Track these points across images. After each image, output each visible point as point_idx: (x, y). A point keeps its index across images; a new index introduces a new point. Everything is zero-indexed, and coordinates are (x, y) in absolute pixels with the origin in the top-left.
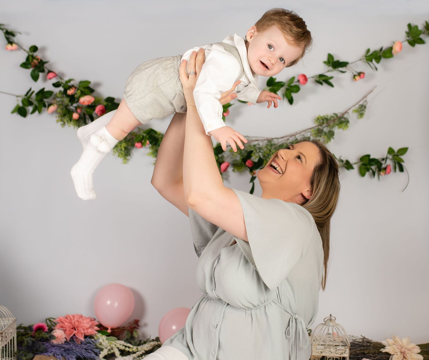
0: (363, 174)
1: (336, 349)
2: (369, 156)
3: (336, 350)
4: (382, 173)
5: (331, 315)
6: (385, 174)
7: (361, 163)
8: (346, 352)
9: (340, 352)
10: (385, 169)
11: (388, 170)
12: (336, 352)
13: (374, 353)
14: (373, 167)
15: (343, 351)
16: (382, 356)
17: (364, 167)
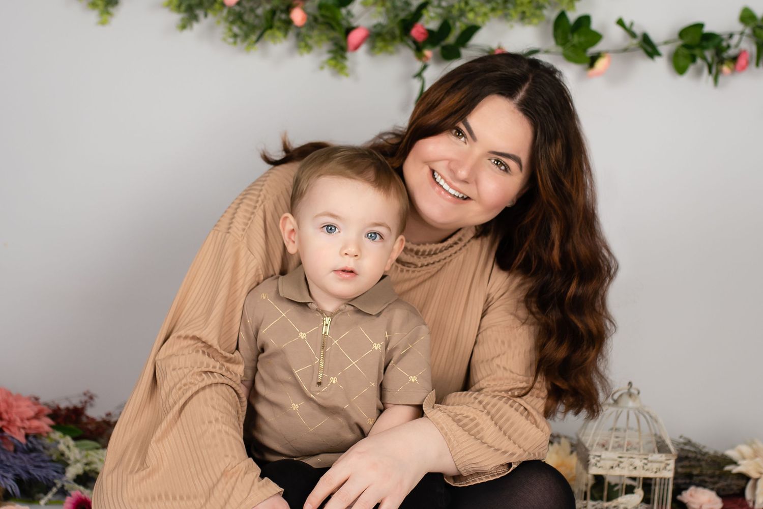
0: (680, 70)
1: (646, 459)
2: (700, 26)
3: (646, 461)
4: (726, 69)
5: (630, 384)
6: (734, 70)
7: (680, 43)
8: (668, 468)
9: (655, 466)
10: (735, 59)
11: (742, 62)
12: (646, 467)
13: (712, 476)
14: (709, 54)
15: (662, 465)
16: (729, 482)
17: (686, 52)
